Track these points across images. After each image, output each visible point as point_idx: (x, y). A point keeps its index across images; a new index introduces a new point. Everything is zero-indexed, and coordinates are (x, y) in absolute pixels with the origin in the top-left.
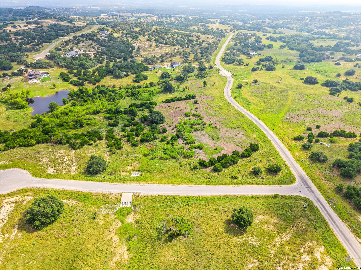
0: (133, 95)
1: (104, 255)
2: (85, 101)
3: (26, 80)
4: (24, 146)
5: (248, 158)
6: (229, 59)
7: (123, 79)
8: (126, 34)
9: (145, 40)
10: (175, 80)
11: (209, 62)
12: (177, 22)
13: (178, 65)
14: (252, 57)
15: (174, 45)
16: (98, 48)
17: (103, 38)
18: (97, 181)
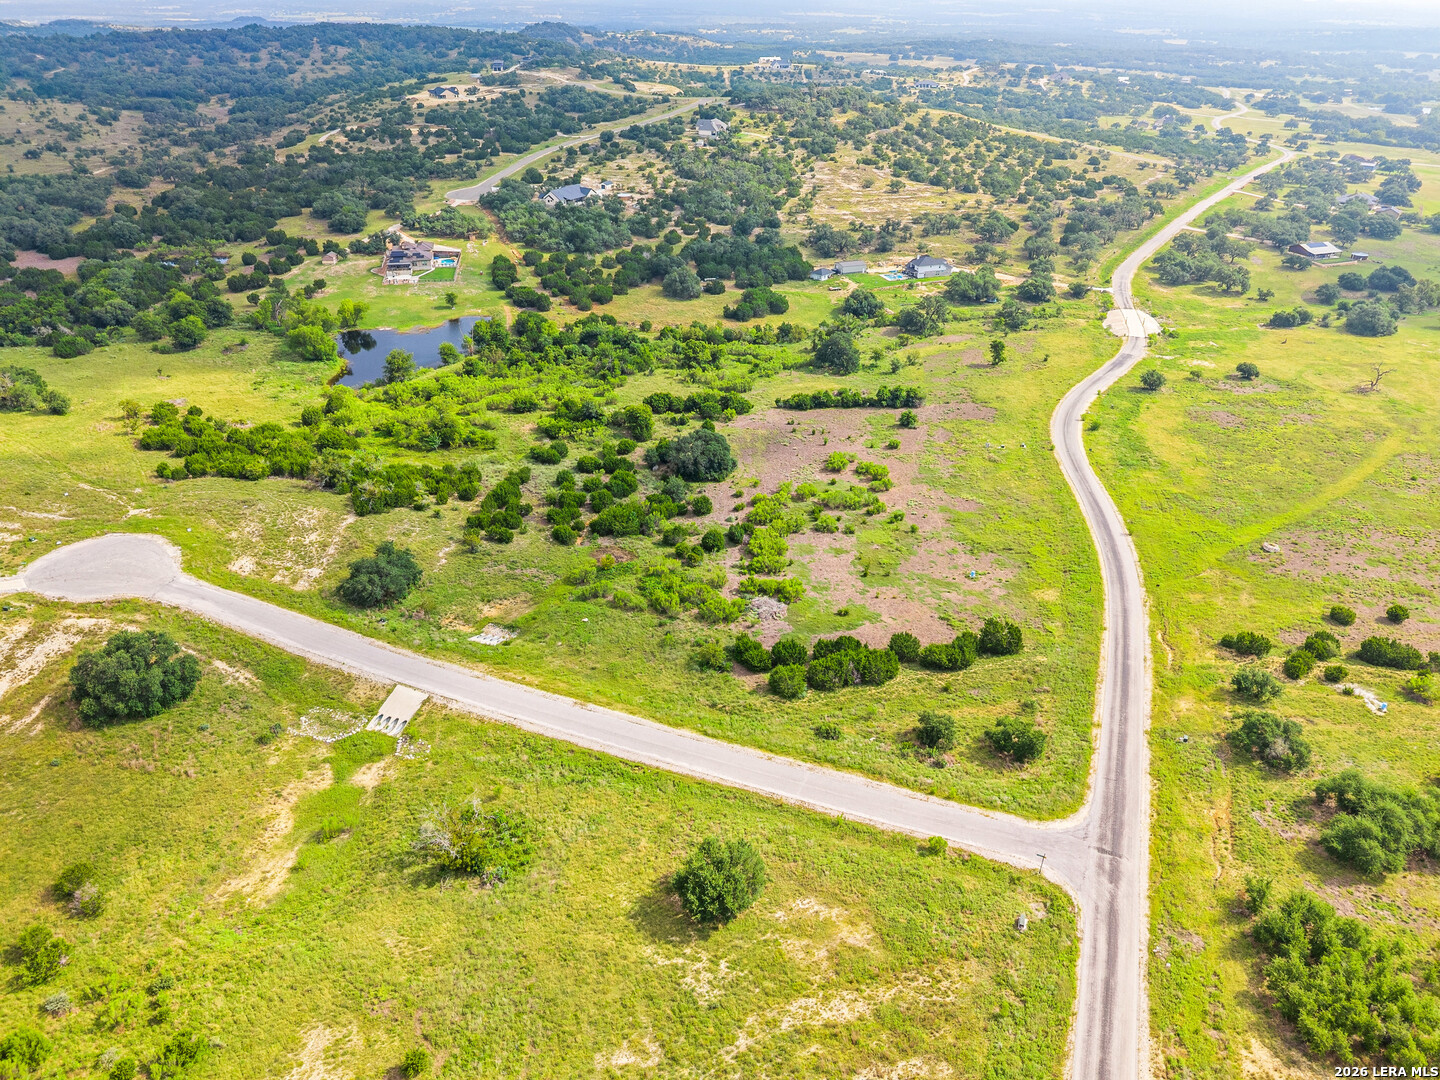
0: (687, 363)
1: (212, 859)
2: (513, 363)
3: (376, 273)
4: (231, 475)
5: (946, 676)
6: (1182, 265)
7: (694, 302)
8: (792, 135)
9: (853, 161)
10: (891, 324)
11: (1082, 269)
12: (1056, 92)
13: (935, 268)
14: (1309, 264)
15: (966, 190)
16: (666, 181)
17: (700, 142)
18: (350, 627)
